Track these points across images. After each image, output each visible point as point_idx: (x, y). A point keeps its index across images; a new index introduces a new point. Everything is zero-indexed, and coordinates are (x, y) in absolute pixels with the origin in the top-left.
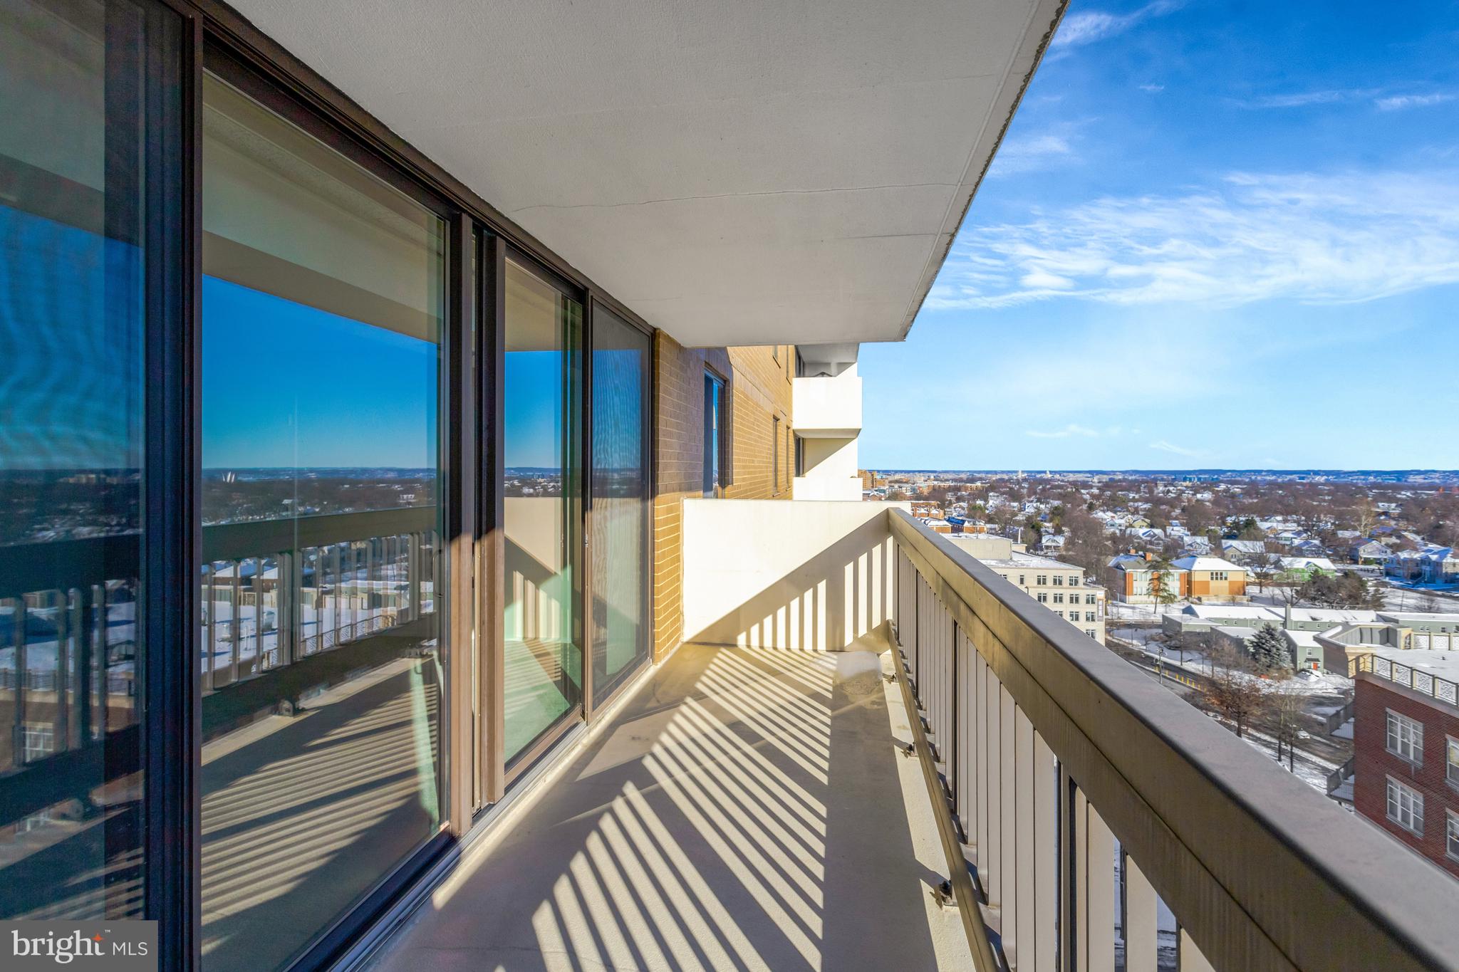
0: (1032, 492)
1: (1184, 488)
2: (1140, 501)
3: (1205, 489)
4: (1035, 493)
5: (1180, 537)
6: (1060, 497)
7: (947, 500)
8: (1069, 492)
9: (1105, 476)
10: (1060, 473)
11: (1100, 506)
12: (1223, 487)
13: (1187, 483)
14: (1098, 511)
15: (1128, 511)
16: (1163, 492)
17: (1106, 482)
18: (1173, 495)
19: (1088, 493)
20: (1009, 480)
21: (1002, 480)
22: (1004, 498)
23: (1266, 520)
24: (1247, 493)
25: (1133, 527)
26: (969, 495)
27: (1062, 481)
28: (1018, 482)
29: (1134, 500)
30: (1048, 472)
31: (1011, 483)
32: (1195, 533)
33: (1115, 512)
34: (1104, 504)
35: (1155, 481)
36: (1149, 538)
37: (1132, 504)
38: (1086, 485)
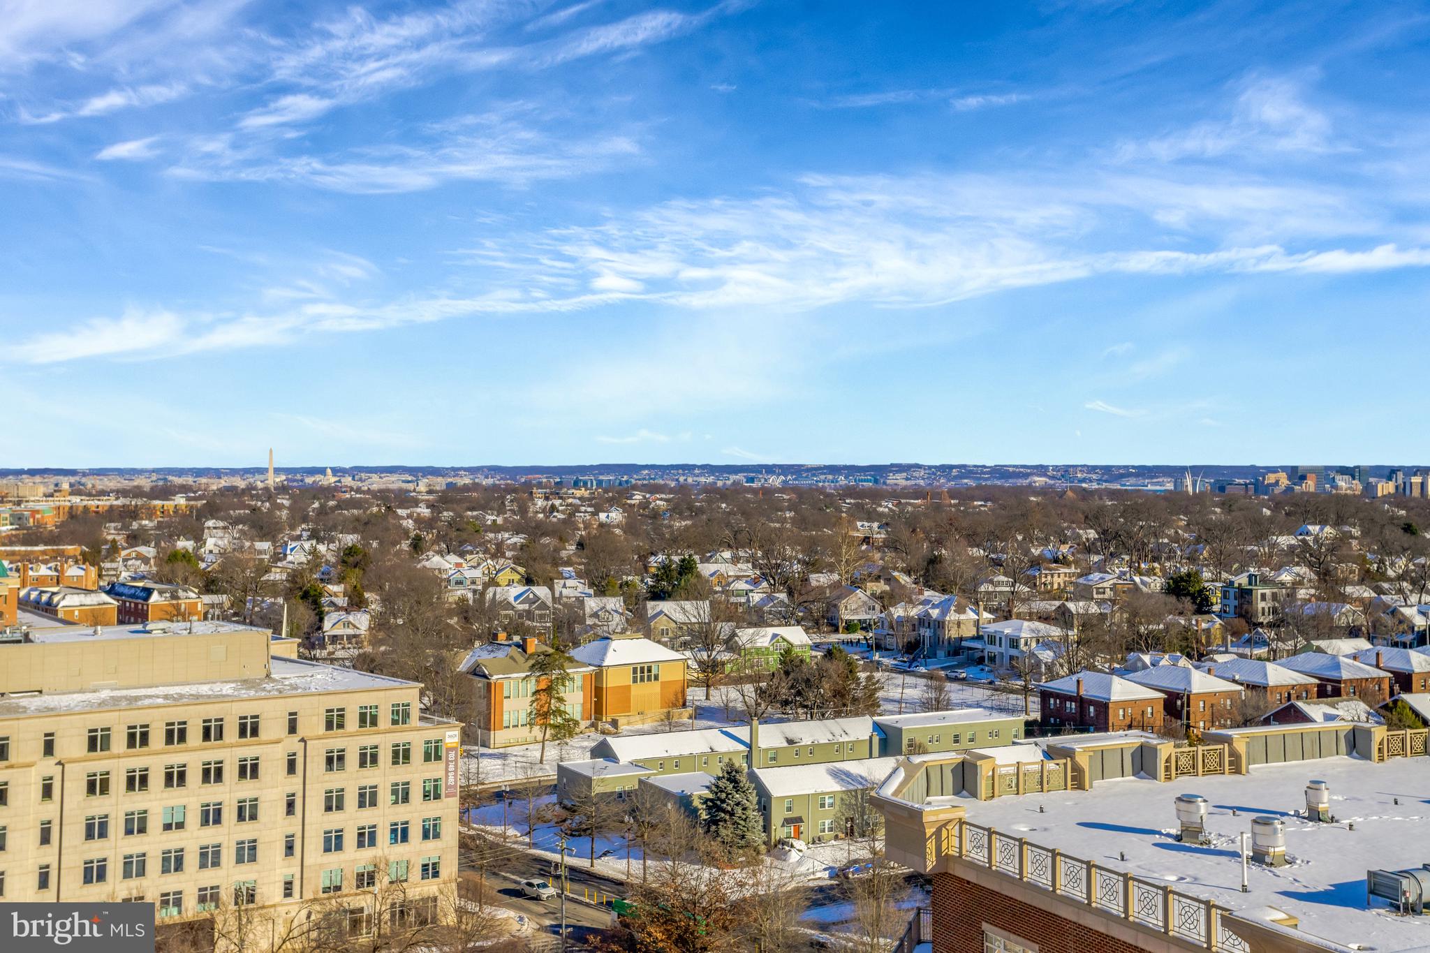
0: (299, 516)
1: (578, 502)
2: (506, 530)
3: (612, 502)
4: (305, 519)
5: (577, 598)
6: (363, 525)
7: (106, 542)
8: (375, 516)
9: (440, 479)
10: (355, 471)
11: (434, 542)
12: (638, 497)
13: (582, 492)
14: (431, 553)
15: (486, 551)
16: (543, 511)
17: (443, 491)
18: (561, 516)
19: (409, 516)
20: (251, 488)
21: (233, 489)
22: (241, 531)
23: (707, 560)
24: (676, 509)
25: (498, 585)
26: (159, 526)
27: (358, 490)
28: (268, 494)
29: (495, 528)
30: (329, 471)
31: (252, 496)
32: (601, 592)
33: (462, 555)
34: (440, 538)
35: (528, 488)
36: (526, 606)
37: (491, 535)
38: (405, 499)
